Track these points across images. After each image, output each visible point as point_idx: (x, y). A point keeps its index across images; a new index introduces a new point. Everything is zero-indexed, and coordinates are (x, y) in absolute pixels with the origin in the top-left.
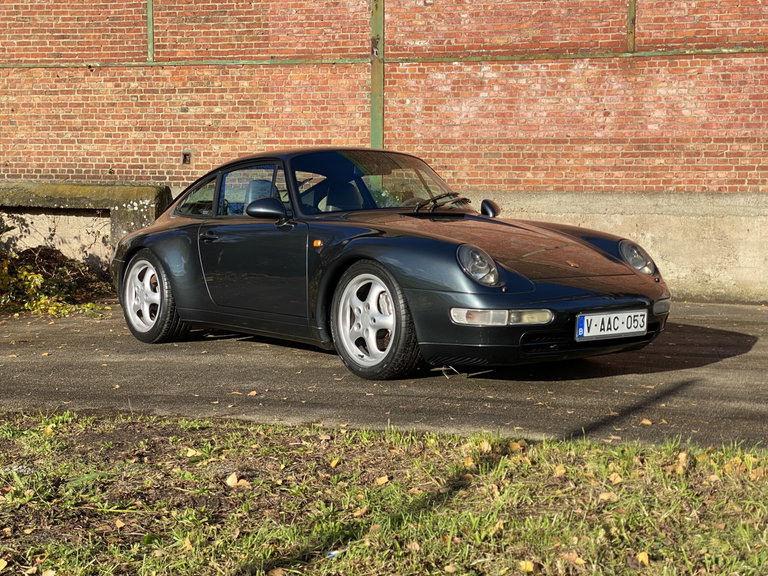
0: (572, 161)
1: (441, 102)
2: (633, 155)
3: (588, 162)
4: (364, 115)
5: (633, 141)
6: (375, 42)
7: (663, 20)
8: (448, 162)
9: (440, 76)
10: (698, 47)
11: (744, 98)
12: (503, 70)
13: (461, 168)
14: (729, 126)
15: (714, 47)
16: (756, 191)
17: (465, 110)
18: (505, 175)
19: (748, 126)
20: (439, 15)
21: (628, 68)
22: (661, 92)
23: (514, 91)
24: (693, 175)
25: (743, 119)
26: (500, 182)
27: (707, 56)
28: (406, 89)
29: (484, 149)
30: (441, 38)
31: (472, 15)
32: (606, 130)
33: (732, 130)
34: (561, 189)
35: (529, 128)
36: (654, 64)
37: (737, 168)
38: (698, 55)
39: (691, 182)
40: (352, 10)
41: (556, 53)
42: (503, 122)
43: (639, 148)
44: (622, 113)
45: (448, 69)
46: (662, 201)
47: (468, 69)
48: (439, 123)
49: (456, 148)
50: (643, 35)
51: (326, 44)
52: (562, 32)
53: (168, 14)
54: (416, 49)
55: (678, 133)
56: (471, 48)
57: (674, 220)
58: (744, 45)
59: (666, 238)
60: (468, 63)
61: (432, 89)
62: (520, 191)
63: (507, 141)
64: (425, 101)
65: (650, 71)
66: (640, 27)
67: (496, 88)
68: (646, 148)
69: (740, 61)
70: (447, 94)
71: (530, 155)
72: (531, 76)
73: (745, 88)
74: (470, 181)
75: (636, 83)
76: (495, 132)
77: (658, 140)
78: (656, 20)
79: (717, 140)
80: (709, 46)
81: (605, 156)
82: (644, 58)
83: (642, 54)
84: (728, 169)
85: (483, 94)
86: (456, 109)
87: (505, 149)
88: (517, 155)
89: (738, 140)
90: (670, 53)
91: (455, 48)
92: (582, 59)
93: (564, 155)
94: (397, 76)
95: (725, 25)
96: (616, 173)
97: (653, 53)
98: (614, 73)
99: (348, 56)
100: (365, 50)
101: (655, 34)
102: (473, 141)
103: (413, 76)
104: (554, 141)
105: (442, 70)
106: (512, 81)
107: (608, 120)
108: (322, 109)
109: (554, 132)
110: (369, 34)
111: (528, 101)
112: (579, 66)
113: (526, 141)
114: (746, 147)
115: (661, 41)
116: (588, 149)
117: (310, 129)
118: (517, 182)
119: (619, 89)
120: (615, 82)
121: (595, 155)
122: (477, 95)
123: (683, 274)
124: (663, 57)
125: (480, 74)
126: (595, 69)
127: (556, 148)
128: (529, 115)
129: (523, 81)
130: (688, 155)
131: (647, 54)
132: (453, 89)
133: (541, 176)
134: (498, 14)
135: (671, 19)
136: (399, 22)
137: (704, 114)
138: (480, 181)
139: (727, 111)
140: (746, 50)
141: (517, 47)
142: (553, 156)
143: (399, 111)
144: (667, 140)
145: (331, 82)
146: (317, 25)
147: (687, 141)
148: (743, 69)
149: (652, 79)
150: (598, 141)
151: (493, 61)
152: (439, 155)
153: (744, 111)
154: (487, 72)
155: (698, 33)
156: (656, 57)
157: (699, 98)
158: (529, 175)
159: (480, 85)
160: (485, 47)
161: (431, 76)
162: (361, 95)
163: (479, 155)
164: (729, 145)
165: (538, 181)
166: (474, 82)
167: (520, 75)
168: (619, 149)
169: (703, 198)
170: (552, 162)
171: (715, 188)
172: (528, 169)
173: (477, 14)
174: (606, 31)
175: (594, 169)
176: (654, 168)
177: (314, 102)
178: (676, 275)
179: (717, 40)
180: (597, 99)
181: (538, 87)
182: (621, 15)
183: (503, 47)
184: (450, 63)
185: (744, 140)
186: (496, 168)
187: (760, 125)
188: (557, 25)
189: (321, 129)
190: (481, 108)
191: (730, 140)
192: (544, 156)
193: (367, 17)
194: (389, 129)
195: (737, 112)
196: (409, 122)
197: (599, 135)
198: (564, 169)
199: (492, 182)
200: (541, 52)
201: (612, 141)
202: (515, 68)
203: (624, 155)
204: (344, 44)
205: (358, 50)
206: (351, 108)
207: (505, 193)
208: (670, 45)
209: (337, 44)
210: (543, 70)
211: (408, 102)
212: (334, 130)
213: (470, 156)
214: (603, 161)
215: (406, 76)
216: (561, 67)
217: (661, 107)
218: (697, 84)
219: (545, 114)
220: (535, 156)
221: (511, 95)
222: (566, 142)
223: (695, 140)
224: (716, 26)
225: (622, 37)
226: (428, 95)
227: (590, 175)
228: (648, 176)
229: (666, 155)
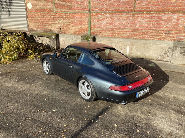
0: (122, 32)
1: (100, 21)
2: (133, 32)
3: (125, 33)
4: (87, 23)
5: (133, 29)
6: (89, 9)
7: (140, 6)
8: (101, 32)
9: (100, 16)
10: (147, 12)
11: (154, 22)
12: (111, 15)
13: (103, 33)
14: (151, 27)
15: (150, 12)
16: (155, 40)
17: (104, 22)
18: (110, 34)
19: (154, 27)
20: (100, 5)
21: (133, 15)
22: (139, 20)
23: (112, 19)
24: (143, 36)
25: (154, 26)
26: (109, 35)
27: (148, 13)
28: (94, 18)
29: (107, 29)
30: (100, 9)
31: (106, 4)
32: (128, 27)
33: (151, 28)
34: (120, 37)
35: (115, 26)
36: (138, 15)
37: (152, 35)
38: (146, 13)
39: (143, 37)
40: (85, 3)
41: (120, 12)
42: (110, 25)
43: (134, 30)
44: (131, 24)
45: (101, 15)
46: (137, 40)
47: (105, 15)
48: (100, 24)
49: (102, 29)
50: (136, 9)
51: (81, 10)
52: (121, 8)
53: (57, 4)
54: (96, 11)
55: (141, 28)
56: (105, 11)
57: (139, 44)
58: (156, 11)
59: (137, 47)
60: (105, 14)
61: (99, 18)
62: (113, 37)
63: (111, 28)
64: (97, 20)
65: (137, 16)
66: (136, 7)
67: (109, 18)
68: (135, 31)
69: (154, 14)
70: (101, 19)
71: (115, 31)
72: (116, 16)
73: (155, 20)
74: (104, 35)
75: (134, 18)
76: (109, 27)
77: (137, 29)
78: (139, 6)
79: (148, 30)
80: (149, 11)
81: (128, 32)
82: (136, 14)
83: (136, 13)
84: (150, 35)
85: (107, 19)
86: (103, 22)
87: (110, 30)
88: (113, 31)
89: (152, 30)
90: (141, 13)
91: (103, 11)
92: (125, 13)
93: (121, 31)
94: (93, 16)
95: (152, 7)
96: (130, 35)
97: (138, 12)
98: (131, 16)
99: (85, 12)
100: (88, 11)
101: (139, 9)
102: (105, 28)
103: (95, 16)
104: (119, 29)
105: (100, 15)
106: (112, 17)
107: (129, 25)
108: (81, 21)
109: (119, 27)
110: (88, 8)
111: (115, 21)
112: (124, 15)
113: (114, 28)
114: (154, 31)
115: (140, 10)
116: (125, 30)
117: (79, 25)
118: (112, 36)
119: (131, 19)
120: (131, 18)
121: (126, 32)
122: (106, 20)
123: (140, 54)
124: (140, 13)
125: (107, 16)
126: (127, 15)
127: (119, 30)
128: (115, 23)
129: (114, 17)
130: (143, 32)
131: (137, 13)
132: (102, 18)
133: (116, 35)
134: (110, 4)
135: (142, 6)
136: (93, 6)
137: (146, 25)
138: (106, 35)
139: (151, 24)
140: (156, 12)
141: (113, 11)
142: (119, 31)
143: (93, 22)
144: (139, 29)
145: (82, 17)
146: (80, 6)
147: (143, 30)
148: (155, 16)
149: (137, 18)
150: (127, 29)
151: (109, 13)
152: (99, 30)
153: (154, 24)
154: (108, 15)
155: (147, 9)
156: (138, 13)
157: (146, 22)
158: (114, 35)
159: (107, 18)
160: (108, 11)
161: (99, 16)
162: (87, 19)
163: (106, 31)
165: (116, 36)
166: (106, 17)
167: (114, 16)
168: (130, 30)
169: (145, 40)
170: (118, 32)
171: (147, 39)
172: (114, 33)
173: (107, 4)
174: (129, 8)
175: (126, 34)
176: (136, 34)
177: (80, 20)
178: (139, 54)
179: (150, 10)
180: (127, 21)
181: (117, 18)
182: (133, 5)
183: (111, 11)
184: (102, 13)
185: (154, 30)
186: (109, 33)
187: (157, 27)
188: (121, 7)
189: (81, 25)
190: (107, 22)
191: (151, 30)
192: (117, 31)
193: (88, 5)
194: (91, 25)
195: (153, 25)
196: (95, 24)
197: (127, 28)
198: (121, 34)
199: (108, 35)
200: (118, 12)
201: (129, 29)
202: (113, 15)
203: (131, 32)
204: (84, 10)
205: (86, 11)
206: (85, 21)
207: (110, 38)
208: (141, 11)
209: (83, 10)
210: (118, 15)
211: (95, 20)
212: (83, 25)
213: (104, 31)
214: (127, 33)
215: (94, 16)
216: (121, 15)
217: (139, 23)
218: (146, 19)
219: (118, 23)
220: (116, 31)
221: (112, 20)
222: (121, 29)
223: (144, 30)
224: (150, 7)
225: (133, 9)
226: (98, 19)
227: (125, 35)
228: (135, 36)
229: (139, 32)
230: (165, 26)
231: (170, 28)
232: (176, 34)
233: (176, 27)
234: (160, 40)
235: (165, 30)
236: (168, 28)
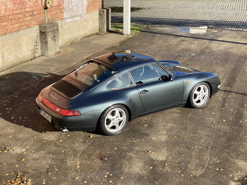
14: (17, 10)
16: (23, 29)
19: (20, 9)
24: (12, 26)
25: (19, 7)
37: (20, 23)
39: (12, 29)
46: (7, 36)
55: (8, 14)
57: (10, 42)
59: (9, 48)
68: (2, 19)
77: (4, 16)
84: (18, 23)
114: (21, 16)
123: (13, 58)
130: (10, 20)
137: (12, 6)
139: (16, 5)
144: (6, 16)
147: (10, 16)
157: (10, 1)
164: (17, 15)
169: (15, 33)
171: (16, 29)
176: (4, 26)
185: (20, 14)
187: (22, 9)
191: (17, 14)
195: (18, 5)
217: (3, 5)
223: (11, 15)
228: (3, 29)
229: (6, 21)
230: (29, 6)
231: (32, 7)
232: (39, 14)
233: (37, 4)
234: (28, 27)
235: (30, 11)
236: (31, 7)
